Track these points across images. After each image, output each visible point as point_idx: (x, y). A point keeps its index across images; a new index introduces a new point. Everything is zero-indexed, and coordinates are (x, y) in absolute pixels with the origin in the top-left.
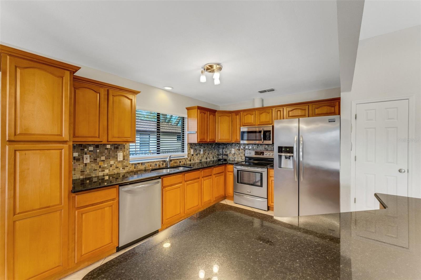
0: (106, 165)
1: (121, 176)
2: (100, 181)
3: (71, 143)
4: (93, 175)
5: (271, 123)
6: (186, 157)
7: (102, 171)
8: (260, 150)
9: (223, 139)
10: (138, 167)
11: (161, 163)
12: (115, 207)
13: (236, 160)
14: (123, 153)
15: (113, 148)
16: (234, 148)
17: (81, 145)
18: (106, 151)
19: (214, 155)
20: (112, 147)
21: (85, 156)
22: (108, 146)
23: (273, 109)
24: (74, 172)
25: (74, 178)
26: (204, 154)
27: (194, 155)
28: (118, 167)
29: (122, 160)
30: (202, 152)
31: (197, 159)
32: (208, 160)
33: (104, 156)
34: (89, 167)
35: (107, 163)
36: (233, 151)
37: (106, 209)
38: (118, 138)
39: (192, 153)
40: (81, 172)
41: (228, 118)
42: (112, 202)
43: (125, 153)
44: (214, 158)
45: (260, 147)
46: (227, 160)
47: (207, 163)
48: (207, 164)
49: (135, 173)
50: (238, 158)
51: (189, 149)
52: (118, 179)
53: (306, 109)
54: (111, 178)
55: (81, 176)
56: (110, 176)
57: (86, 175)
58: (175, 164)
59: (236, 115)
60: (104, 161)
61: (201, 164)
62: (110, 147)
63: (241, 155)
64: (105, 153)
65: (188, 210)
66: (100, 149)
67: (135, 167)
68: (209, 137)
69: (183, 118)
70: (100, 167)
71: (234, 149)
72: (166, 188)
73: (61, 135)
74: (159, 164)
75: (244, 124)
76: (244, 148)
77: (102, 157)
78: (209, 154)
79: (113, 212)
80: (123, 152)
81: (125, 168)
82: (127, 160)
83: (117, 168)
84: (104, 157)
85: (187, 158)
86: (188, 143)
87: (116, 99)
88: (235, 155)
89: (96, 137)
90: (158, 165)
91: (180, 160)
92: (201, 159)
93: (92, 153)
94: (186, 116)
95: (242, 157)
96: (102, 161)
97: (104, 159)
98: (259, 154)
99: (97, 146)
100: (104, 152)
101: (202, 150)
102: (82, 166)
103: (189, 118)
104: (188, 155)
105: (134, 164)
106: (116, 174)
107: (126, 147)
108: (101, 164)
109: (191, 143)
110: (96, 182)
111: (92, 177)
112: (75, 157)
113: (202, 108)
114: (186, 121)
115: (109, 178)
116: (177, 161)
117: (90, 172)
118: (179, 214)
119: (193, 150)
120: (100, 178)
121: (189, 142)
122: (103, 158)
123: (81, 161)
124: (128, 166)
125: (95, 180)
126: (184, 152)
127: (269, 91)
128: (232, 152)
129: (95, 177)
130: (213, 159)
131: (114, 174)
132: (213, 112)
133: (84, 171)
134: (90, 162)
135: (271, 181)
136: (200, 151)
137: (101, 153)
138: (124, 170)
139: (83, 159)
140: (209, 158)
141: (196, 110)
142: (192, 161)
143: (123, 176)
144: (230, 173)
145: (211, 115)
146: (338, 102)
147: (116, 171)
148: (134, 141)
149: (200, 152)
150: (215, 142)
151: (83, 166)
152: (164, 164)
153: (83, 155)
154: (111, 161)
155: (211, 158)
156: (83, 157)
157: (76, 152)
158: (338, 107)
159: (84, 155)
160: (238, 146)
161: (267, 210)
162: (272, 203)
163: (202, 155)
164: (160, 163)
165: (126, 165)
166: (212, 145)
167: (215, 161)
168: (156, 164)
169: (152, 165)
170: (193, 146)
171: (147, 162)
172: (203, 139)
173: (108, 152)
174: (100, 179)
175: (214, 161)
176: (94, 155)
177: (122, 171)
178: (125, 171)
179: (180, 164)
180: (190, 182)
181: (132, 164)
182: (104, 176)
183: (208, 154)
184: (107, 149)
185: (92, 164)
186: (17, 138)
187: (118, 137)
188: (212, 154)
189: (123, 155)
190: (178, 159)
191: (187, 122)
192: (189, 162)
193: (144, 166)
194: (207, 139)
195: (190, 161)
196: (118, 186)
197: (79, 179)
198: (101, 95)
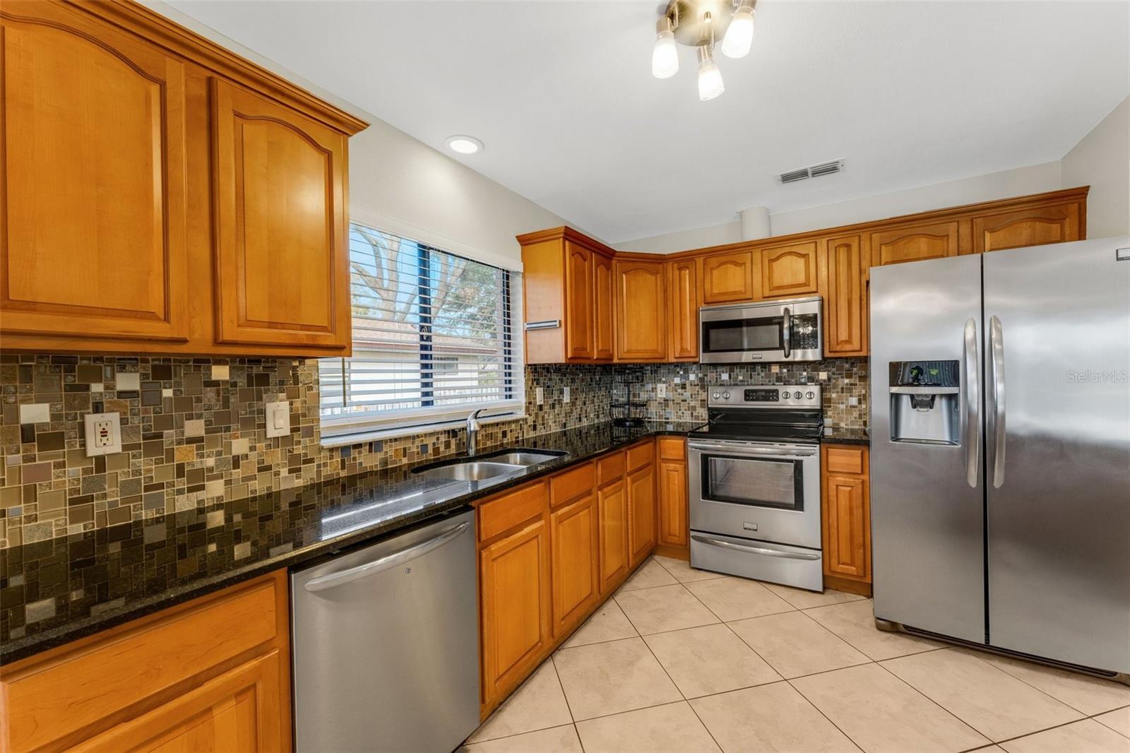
0: (210, 462)
1: (285, 506)
2: (182, 538)
4: (146, 515)
5: (814, 289)
6: (521, 414)
7: (191, 490)
8: (760, 383)
9: (638, 351)
10: (354, 459)
11: (443, 438)
12: (270, 694)
13: (673, 419)
14: (291, 404)
15: (242, 382)
16: (664, 382)
17: (64, 361)
18: (210, 394)
19: (599, 405)
20: (239, 376)
21: (91, 420)
22: (220, 373)
23: (819, 241)
24: (27, 509)
25: (32, 537)
26: (573, 403)
27: (546, 408)
28: (269, 468)
29: (288, 433)
30: (566, 399)
31: (555, 422)
32: (584, 424)
33: (199, 417)
34: (117, 473)
35: (214, 450)
36: (662, 391)
37: (217, 713)
38: (269, 328)
39: (539, 400)
40: (72, 502)
41: (654, 277)
42: (254, 663)
43: (298, 403)
44: (598, 417)
45: (758, 374)
46: (643, 422)
47: (580, 434)
48: (580, 438)
49: (344, 487)
50: (680, 413)
51: (531, 388)
52: (269, 518)
53: (947, 236)
54: (237, 518)
55: (71, 523)
56: (229, 508)
57: (102, 516)
58: (489, 444)
59: (680, 269)
60: (200, 439)
61: (564, 438)
62: (227, 378)
63: (692, 404)
64: (205, 401)
65: (563, 619)
66: (178, 384)
67: (343, 462)
68: (597, 341)
69: (507, 274)
70: (180, 470)
71: (664, 385)
72: (493, 547)
74: (434, 444)
75: (711, 296)
76: (702, 380)
77: (187, 423)
78: (587, 403)
79: (260, 723)
80: (292, 397)
81: (299, 470)
82: (310, 432)
83: (264, 469)
84: (202, 422)
85: (526, 419)
86: (528, 366)
88: (671, 403)
89: (150, 316)
90: (430, 451)
91: (506, 428)
92: (564, 421)
93: (138, 403)
94: (516, 265)
95: (695, 410)
96: (190, 441)
97: (202, 433)
98: (760, 398)
99: (162, 370)
100: (199, 400)
101: (567, 390)
102: (74, 471)
103: (527, 275)
104: (527, 409)
105: (337, 448)
106: (260, 496)
107: (301, 378)
108: (186, 455)
109: (535, 365)
110: (161, 545)
111: (138, 523)
112: (31, 427)
113: (576, 238)
114: (517, 284)
115: (229, 519)
116: (495, 430)
117: (123, 501)
118: (536, 644)
119: (542, 389)
120: (182, 523)
121: (529, 363)
122: (195, 428)
123: (73, 445)
124: (311, 461)
125: (154, 535)
126: (510, 397)
127: (817, 172)
128: (659, 396)
129: (157, 521)
130: (596, 421)
131: (254, 499)
133: (92, 498)
134: (125, 448)
135: (835, 487)
136: (562, 392)
137: (186, 406)
138: (297, 478)
139: (82, 435)
140: (586, 417)
141: (557, 241)
142: (539, 427)
143: (291, 505)
144: (672, 466)
145: (601, 266)
146: (1076, 205)
147: (259, 486)
148: (344, 343)
149: (561, 398)
150: (612, 359)
151: (85, 471)
152: (453, 441)
153: (82, 416)
154: (234, 442)
155: (592, 415)
156: (82, 427)
157: (37, 402)
158: (1076, 221)
159: (87, 417)
160: (678, 373)
161: (821, 590)
162: (839, 564)
163: (568, 409)
164: (438, 439)
165: (306, 455)
166: (594, 372)
167: (601, 427)
168: (424, 447)
169: (410, 448)
170: (542, 376)
171: (391, 440)
172: (582, 350)
173: (218, 400)
174: (181, 530)
175: (598, 427)
176: (146, 412)
177: (287, 482)
178: (299, 483)
179: (505, 441)
180: (566, 509)
181: (332, 450)
182: (201, 511)
183: (585, 404)
184: (216, 384)
185: (134, 456)
187: (272, 325)
188: (593, 402)
189: (291, 410)
190: (497, 424)
191: (520, 289)
192: (532, 434)
193: (380, 455)
194: (592, 348)
195: (535, 428)
196: (281, 573)
197: (62, 541)
198: (170, 94)
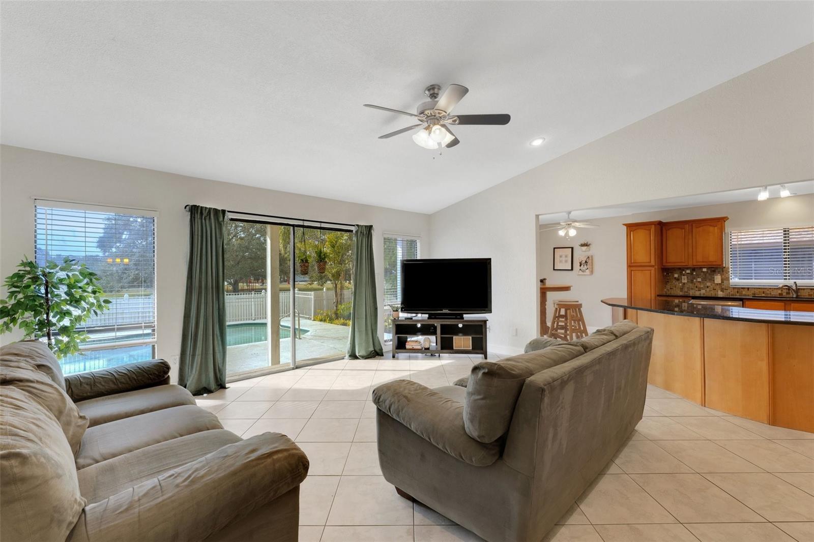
0: (702, 286)
3: (658, 267)
4: (691, 293)
10: (742, 291)
11: (785, 291)
15: (709, 272)
17: (679, 268)
18: (702, 274)
20: (709, 270)
21: (683, 277)
22: (705, 270)
28: (715, 289)
29: (721, 283)
33: (700, 278)
34: (687, 286)
35: (703, 284)
43: (723, 277)
57: (684, 292)
66: (696, 271)
67: (738, 291)
70: (697, 287)
73: (650, 262)
74: (780, 292)
80: (721, 275)
82: (726, 283)
87: (699, 229)
90: (778, 294)
93: (689, 274)
96: (699, 282)
97: (701, 281)
99: (693, 269)
100: (700, 275)
105: (736, 288)
106: (713, 295)
107: (724, 272)
108: (698, 285)
112: (675, 277)
122: (699, 280)
124: (728, 290)
133: (683, 289)
134: (688, 282)
137: (698, 276)
138: (723, 292)
139: (681, 279)
147: (713, 293)
151: (682, 285)
154: (707, 283)
165: (726, 288)
173: (704, 275)
176: (691, 276)
177: (720, 294)
181: (734, 288)
184: (704, 272)
186: (632, 265)
187: (704, 262)
189: (721, 278)
193: (752, 292)
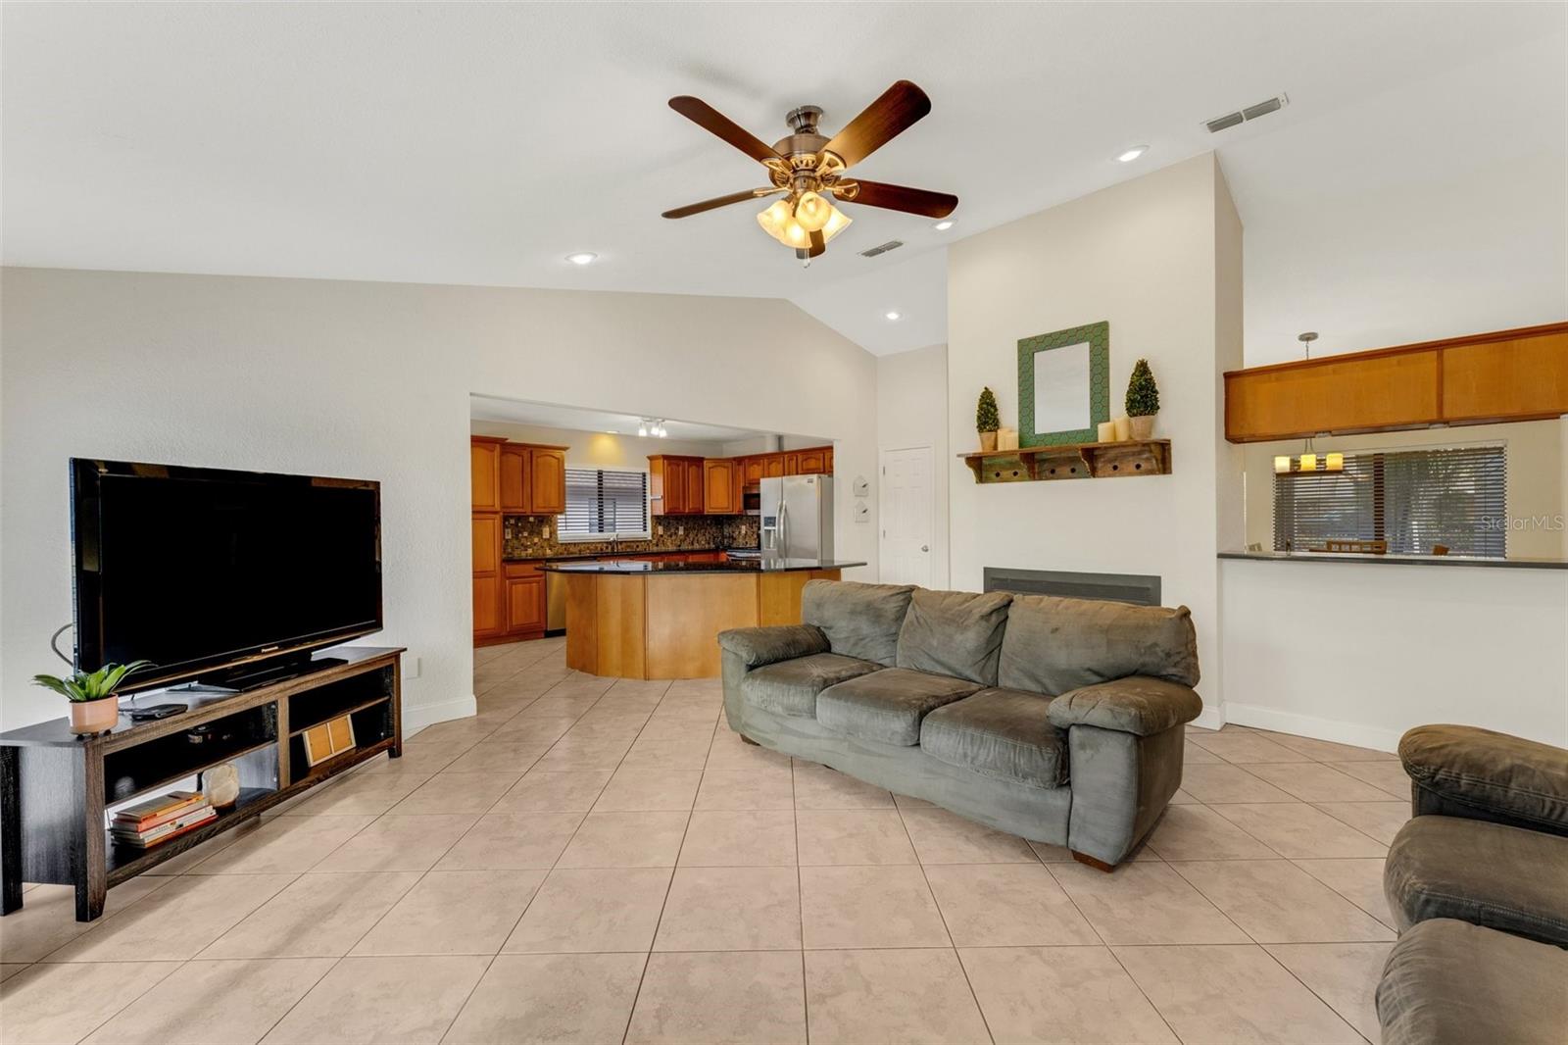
0: (529, 543)
3: (501, 514)
6: (650, 538)
9: (717, 508)
10: (569, 548)
11: (605, 545)
14: (549, 528)
15: (538, 522)
18: (530, 525)
19: (710, 538)
20: (537, 520)
22: (532, 519)
26: (685, 536)
27: (666, 536)
29: (549, 538)
30: (681, 532)
31: (670, 544)
32: (696, 547)
33: (527, 531)
35: (530, 540)
39: (661, 532)
41: (726, 470)
43: (551, 528)
44: (709, 543)
50: (751, 542)
51: (654, 526)
58: (629, 550)
59: (739, 465)
62: (534, 521)
63: (755, 536)
64: (529, 527)
66: (522, 522)
67: (566, 548)
68: (691, 505)
69: (644, 475)
70: (522, 545)
73: (494, 506)
74: (601, 547)
77: (524, 532)
80: (549, 526)
81: (551, 549)
82: (555, 539)
83: (542, 547)
84: (528, 533)
85: (652, 541)
86: (652, 516)
87: (540, 460)
88: (747, 536)
89: (519, 507)
90: (599, 549)
91: (638, 544)
92: (680, 544)
93: (514, 526)
94: (647, 471)
96: (524, 537)
97: (528, 536)
99: (520, 519)
100: (527, 527)
101: (681, 529)
103: (652, 474)
104: (653, 536)
105: (564, 544)
107: (552, 522)
108: (523, 541)
109: (656, 515)
112: (503, 527)
113: (671, 458)
114: (648, 477)
116: (632, 544)
119: (663, 527)
121: (652, 513)
122: (526, 534)
124: (557, 547)
126: (645, 530)
130: (707, 546)
132: (698, 461)
136: (678, 529)
137: (524, 528)
138: (551, 552)
140: (698, 543)
141: (660, 460)
142: (661, 545)
145: (693, 467)
147: (542, 551)
148: (564, 511)
149: (677, 531)
150: (704, 512)
152: (610, 547)
154: (535, 539)
155: (703, 542)
157: (504, 523)
160: (751, 519)
163: (682, 538)
164: (603, 545)
165: (554, 545)
168: (597, 547)
169: (590, 547)
170: (663, 520)
171: (582, 543)
172: (676, 508)
176: (517, 529)
177: (548, 552)
179: (639, 550)
181: (561, 544)
183: (697, 536)
184: (531, 523)
187: (544, 507)
188: (701, 536)
189: (550, 531)
190: (635, 542)
191: (649, 481)
192: (656, 548)
193: (579, 548)
194: (684, 508)
195: (657, 545)
198: (523, 458)
